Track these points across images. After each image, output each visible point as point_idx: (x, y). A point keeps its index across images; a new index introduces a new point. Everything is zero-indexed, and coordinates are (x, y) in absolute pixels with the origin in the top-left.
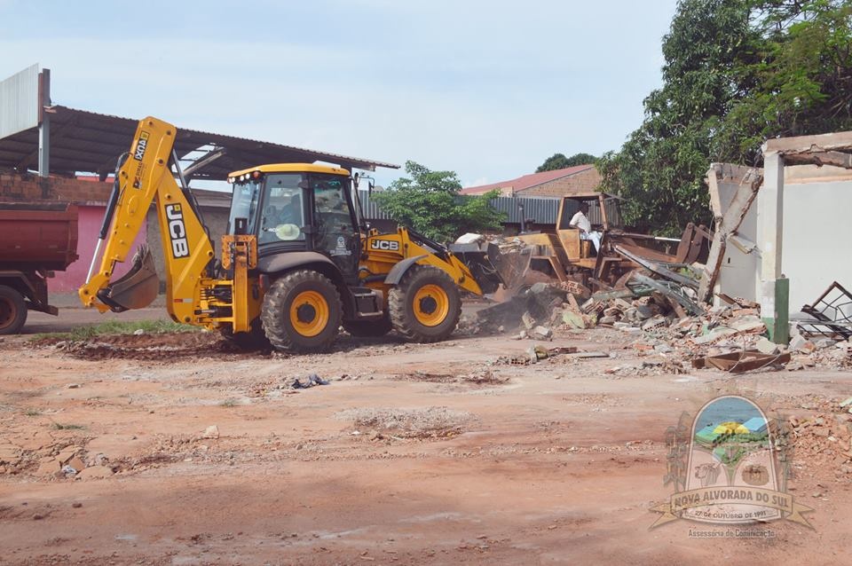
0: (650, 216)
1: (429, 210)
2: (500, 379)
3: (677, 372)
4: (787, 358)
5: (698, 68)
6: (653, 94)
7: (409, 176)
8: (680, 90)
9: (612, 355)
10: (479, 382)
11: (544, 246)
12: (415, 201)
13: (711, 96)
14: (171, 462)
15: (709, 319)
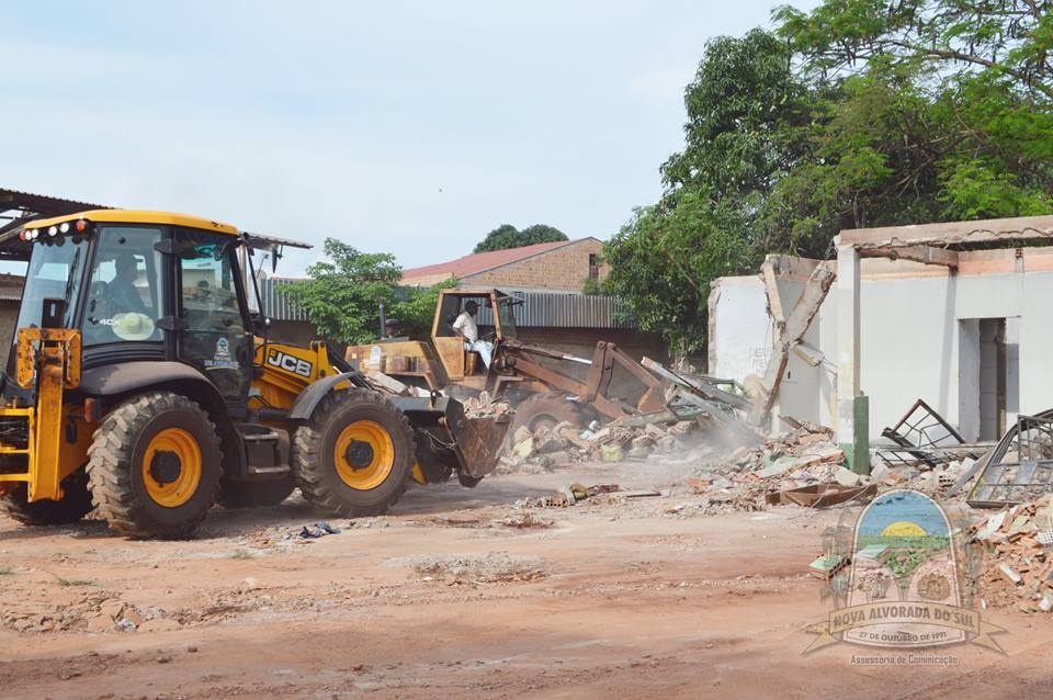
0: (675, 317)
1: (359, 307)
2: (543, 522)
3: (751, 509)
4: (872, 490)
5: (732, 128)
6: (672, 159)
7: (330, 261)
8: (710, 157)
9: (665, 493)
10: (520, 526)
11: (415, 358)
12: (341, 294)
13: (751, 166)
14: (244, 611)
15: (771, 447)
